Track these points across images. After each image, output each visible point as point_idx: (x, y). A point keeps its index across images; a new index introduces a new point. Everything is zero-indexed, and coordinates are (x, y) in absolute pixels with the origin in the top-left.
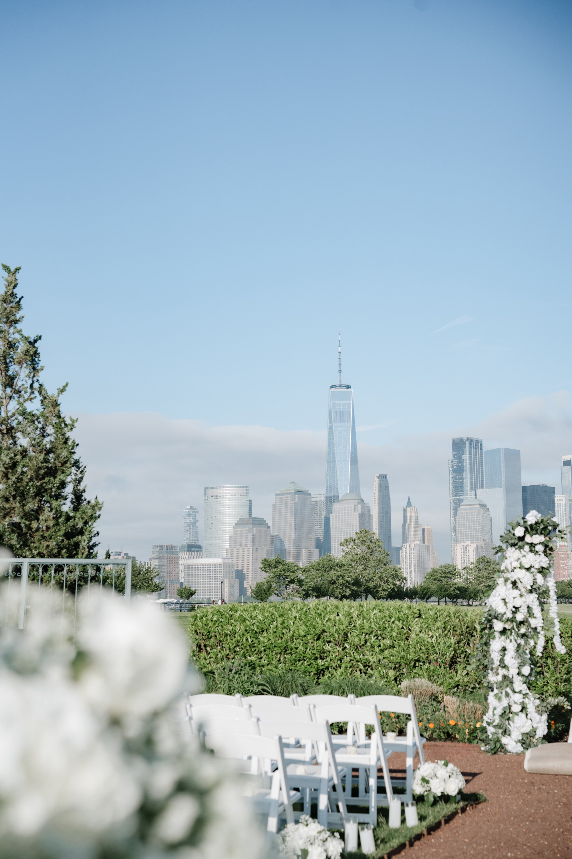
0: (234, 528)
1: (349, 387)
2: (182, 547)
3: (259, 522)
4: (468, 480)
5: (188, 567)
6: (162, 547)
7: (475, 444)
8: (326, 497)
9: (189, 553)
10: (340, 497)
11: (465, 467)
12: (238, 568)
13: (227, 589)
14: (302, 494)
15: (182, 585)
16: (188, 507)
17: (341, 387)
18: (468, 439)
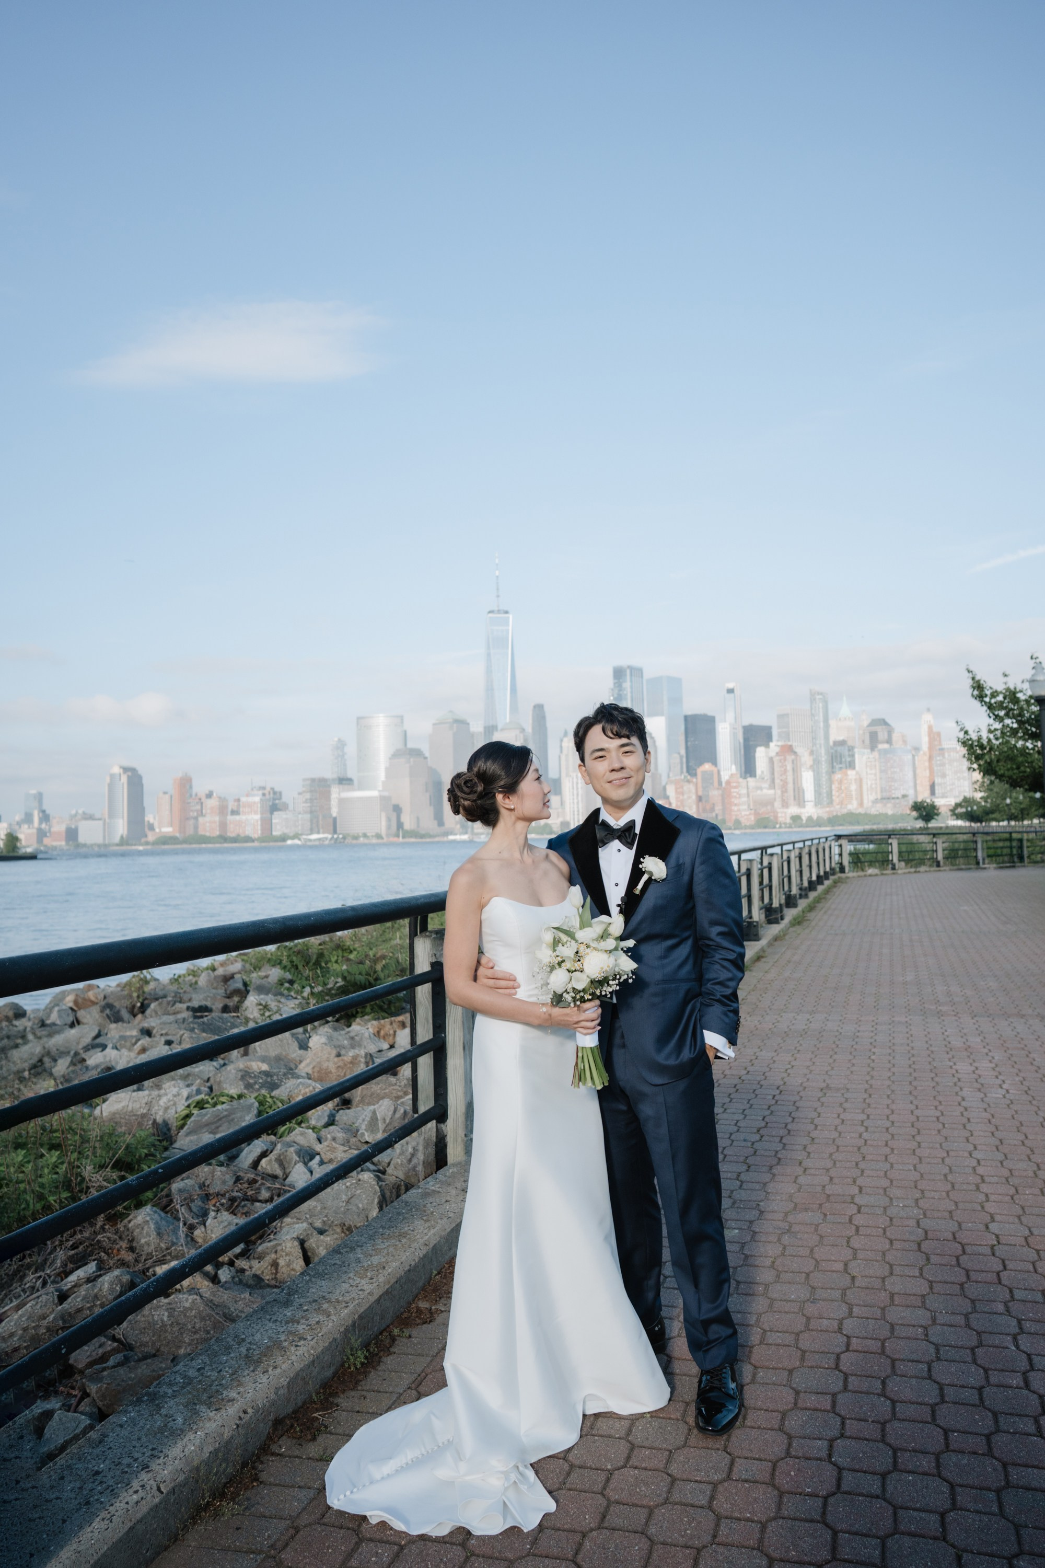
0: (390, 759)
1: (507, 612)
2: (333, 780)
3: (417, 753)
5: (341, 801)
6: (313, 780)
7: (637, 672)
8: (485, 728)
9: (341, 786)
10: (500, 727)
11: (626, 695)
12: (394, 802)
13: (384, 823)
14: (461, 723)
15: (335, 819)
16: (336, 739)
17: (499, 612)
18: (629, 667)
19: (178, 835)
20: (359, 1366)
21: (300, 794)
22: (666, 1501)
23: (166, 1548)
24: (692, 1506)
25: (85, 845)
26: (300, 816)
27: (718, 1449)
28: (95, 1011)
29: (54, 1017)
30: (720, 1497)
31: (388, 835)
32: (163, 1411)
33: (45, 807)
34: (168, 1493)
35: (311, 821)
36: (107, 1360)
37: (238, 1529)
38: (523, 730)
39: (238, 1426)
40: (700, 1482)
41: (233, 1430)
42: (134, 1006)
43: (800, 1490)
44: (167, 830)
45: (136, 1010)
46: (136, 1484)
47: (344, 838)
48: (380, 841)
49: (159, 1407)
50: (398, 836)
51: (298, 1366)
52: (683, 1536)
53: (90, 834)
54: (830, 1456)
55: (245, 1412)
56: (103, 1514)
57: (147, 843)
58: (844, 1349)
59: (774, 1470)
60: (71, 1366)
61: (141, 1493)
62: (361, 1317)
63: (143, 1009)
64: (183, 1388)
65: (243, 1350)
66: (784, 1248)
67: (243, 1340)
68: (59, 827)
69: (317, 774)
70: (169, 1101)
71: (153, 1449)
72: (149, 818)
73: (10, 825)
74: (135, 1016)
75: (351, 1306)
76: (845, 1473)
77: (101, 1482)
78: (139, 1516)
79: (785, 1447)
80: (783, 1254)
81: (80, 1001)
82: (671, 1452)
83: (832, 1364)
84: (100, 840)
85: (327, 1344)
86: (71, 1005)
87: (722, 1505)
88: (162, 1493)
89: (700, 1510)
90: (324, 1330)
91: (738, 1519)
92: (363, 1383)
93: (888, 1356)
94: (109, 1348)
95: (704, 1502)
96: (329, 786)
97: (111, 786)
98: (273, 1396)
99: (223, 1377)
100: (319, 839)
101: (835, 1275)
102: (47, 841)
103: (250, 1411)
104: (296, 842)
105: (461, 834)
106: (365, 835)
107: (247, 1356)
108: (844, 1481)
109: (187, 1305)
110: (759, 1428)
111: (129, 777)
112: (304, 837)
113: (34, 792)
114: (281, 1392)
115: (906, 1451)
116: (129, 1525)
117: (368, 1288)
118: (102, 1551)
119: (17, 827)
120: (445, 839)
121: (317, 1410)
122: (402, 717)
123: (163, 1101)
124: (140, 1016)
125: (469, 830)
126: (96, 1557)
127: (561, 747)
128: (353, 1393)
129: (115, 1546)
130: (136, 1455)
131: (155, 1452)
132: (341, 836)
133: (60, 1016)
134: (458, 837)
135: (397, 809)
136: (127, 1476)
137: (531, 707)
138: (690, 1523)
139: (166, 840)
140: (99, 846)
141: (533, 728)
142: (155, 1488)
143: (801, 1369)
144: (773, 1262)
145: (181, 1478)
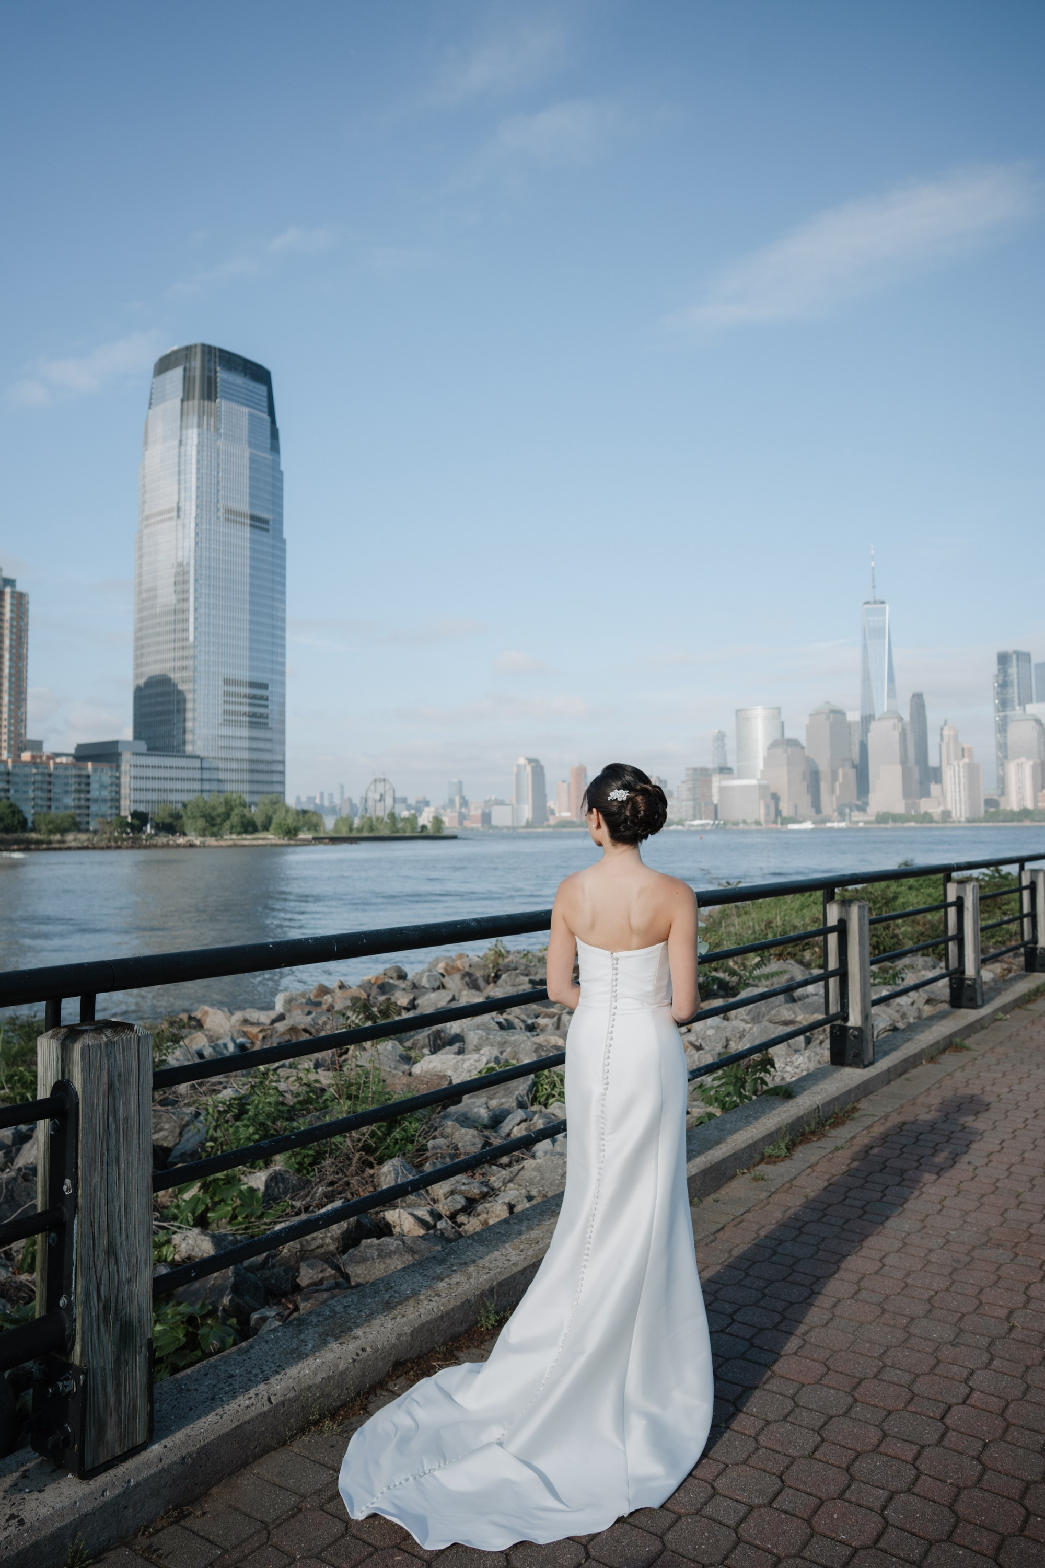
0: (768, 749)
1: (883, 602)
2: (714, 769)
3: (794, 743)
4: (1016, 695)
5: (722, 789)
6: (695, 770)
7: (1023, 657)
8: (862, 717)
9: (722, 775)
10: (877, 716)
11: (1012, 681)
12: (772, 790)
13: (762, 811)
14: (837, 714)
15: (716, 806)
16: (716, 731)
17: (875, 602)
18: (1015, 652)
19: (575, 819)
20: (490, 1327)
21: (683, 782)
22: (698, 1512)
23: (275, 1449)
24: (720, 1523)
25: (497, 827)
26: (684, 803)
27: (774, 1474)
28: (457, 977)
29: (424, 982)
30: (751, 1521)
31: (766, 822)
32: (302, 1337)
33: (464, 794)
34: (277, 1405)
35: (694, 808)
36: (322, 1284)
37: (332, 1446)
38: (901, 719)
39: (354, 1361)
40: (740, 1502)
41: (349, 1363)
42: (489, 976)
43: (834, 1535)
44: (566, 815)
45: (491, 979)
46: (252, 1392)
47: (725, 824)
48: (759, 827)
49: (301, 1332)
50: (776, 822)
51: (424, 1318)
52: (695, 1549)
53: (501, 817)
54: (884, 1508)
55: (364, 1350)
56: (219, 1410)
57: (549, 826)
58: (961, 1401)
59: (819, 1507)
60: (298, 1285)
61: (253, 1400)
62: (500, 1284)
63: (497, 977)
64: (326, 1319)
65: (387, 1296)
66: (953, 1283)
67: (392, 1288)
68: (475, 811)
69: (699, 764)
70: (471, 1065)
71: (279, 1366)
72: (551, 804)
73: (437, 809)
74: (489, 984)
75: (492, 1273)
76: (890, 1529)
77: (231, 1384)
78: (247, 1418)
79: (842, 1487)
80: (947, 1290)
81: (449, 969)
82: (727, 1466)
83: (938, 1414)
84: (509, 823)
85: (458, 1304)
86: (442, 971)
87: (749, 1530)
88: (271, 1403)
89: (724, 1529)
90: (460, 1290)
91: (758, 1547)
92: (487, 1343)
93: (1005, 1419)
94: (328, 1274)
95: (732, 1522)
96: (710, 775)
97: (518, 776)
98: (393, 1340)
99: (360, 1317)
100: (702, 825)
101: (993, 1320)
102: (467, 823)
103: (368, 1349)
104: (680, 828)
105: (839, 821)
106: (745, 822)
107: (387, 1302)
108: (885, 1537)
109: (392, 1248)
110: (827, 1462)
111: (533, 768)
112: (688, 822)
113: (455, 780)
114: (404, 1338)
115: (971, 1523)
116: (237, 1423)
117: (514, 1259)
118: (209, 1440)
119: (442, 811)
120: (823, 826)
121: (438, 1360)
122: (779, 709)
123: (466, 1065)
124: (492, 985)
125: (847, 818)
126: (202, 1443)
127: (942, 735)
128: (474, 1350)
129: (221, 1438)
130: (265, 1368)
131: (279, 1369)
132: (722, 822)
133: (429, 981)
134: (835, 825)
135: (776, 798)
136: (250, 1383)
137: (910, 695)
138: (709, 1538)
139: (565, 824)
140: (508, 828)
141: (911, 717)
142: (266, 1398)
143: (902, 1413)
144: (932, 1296)
145: (292, 1394)
